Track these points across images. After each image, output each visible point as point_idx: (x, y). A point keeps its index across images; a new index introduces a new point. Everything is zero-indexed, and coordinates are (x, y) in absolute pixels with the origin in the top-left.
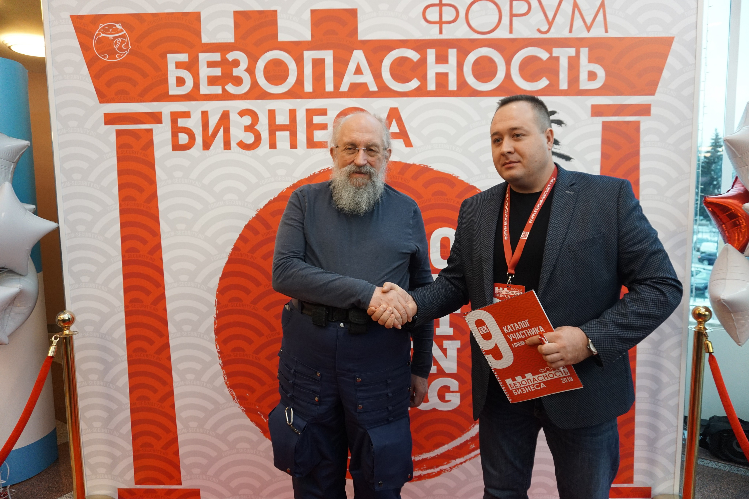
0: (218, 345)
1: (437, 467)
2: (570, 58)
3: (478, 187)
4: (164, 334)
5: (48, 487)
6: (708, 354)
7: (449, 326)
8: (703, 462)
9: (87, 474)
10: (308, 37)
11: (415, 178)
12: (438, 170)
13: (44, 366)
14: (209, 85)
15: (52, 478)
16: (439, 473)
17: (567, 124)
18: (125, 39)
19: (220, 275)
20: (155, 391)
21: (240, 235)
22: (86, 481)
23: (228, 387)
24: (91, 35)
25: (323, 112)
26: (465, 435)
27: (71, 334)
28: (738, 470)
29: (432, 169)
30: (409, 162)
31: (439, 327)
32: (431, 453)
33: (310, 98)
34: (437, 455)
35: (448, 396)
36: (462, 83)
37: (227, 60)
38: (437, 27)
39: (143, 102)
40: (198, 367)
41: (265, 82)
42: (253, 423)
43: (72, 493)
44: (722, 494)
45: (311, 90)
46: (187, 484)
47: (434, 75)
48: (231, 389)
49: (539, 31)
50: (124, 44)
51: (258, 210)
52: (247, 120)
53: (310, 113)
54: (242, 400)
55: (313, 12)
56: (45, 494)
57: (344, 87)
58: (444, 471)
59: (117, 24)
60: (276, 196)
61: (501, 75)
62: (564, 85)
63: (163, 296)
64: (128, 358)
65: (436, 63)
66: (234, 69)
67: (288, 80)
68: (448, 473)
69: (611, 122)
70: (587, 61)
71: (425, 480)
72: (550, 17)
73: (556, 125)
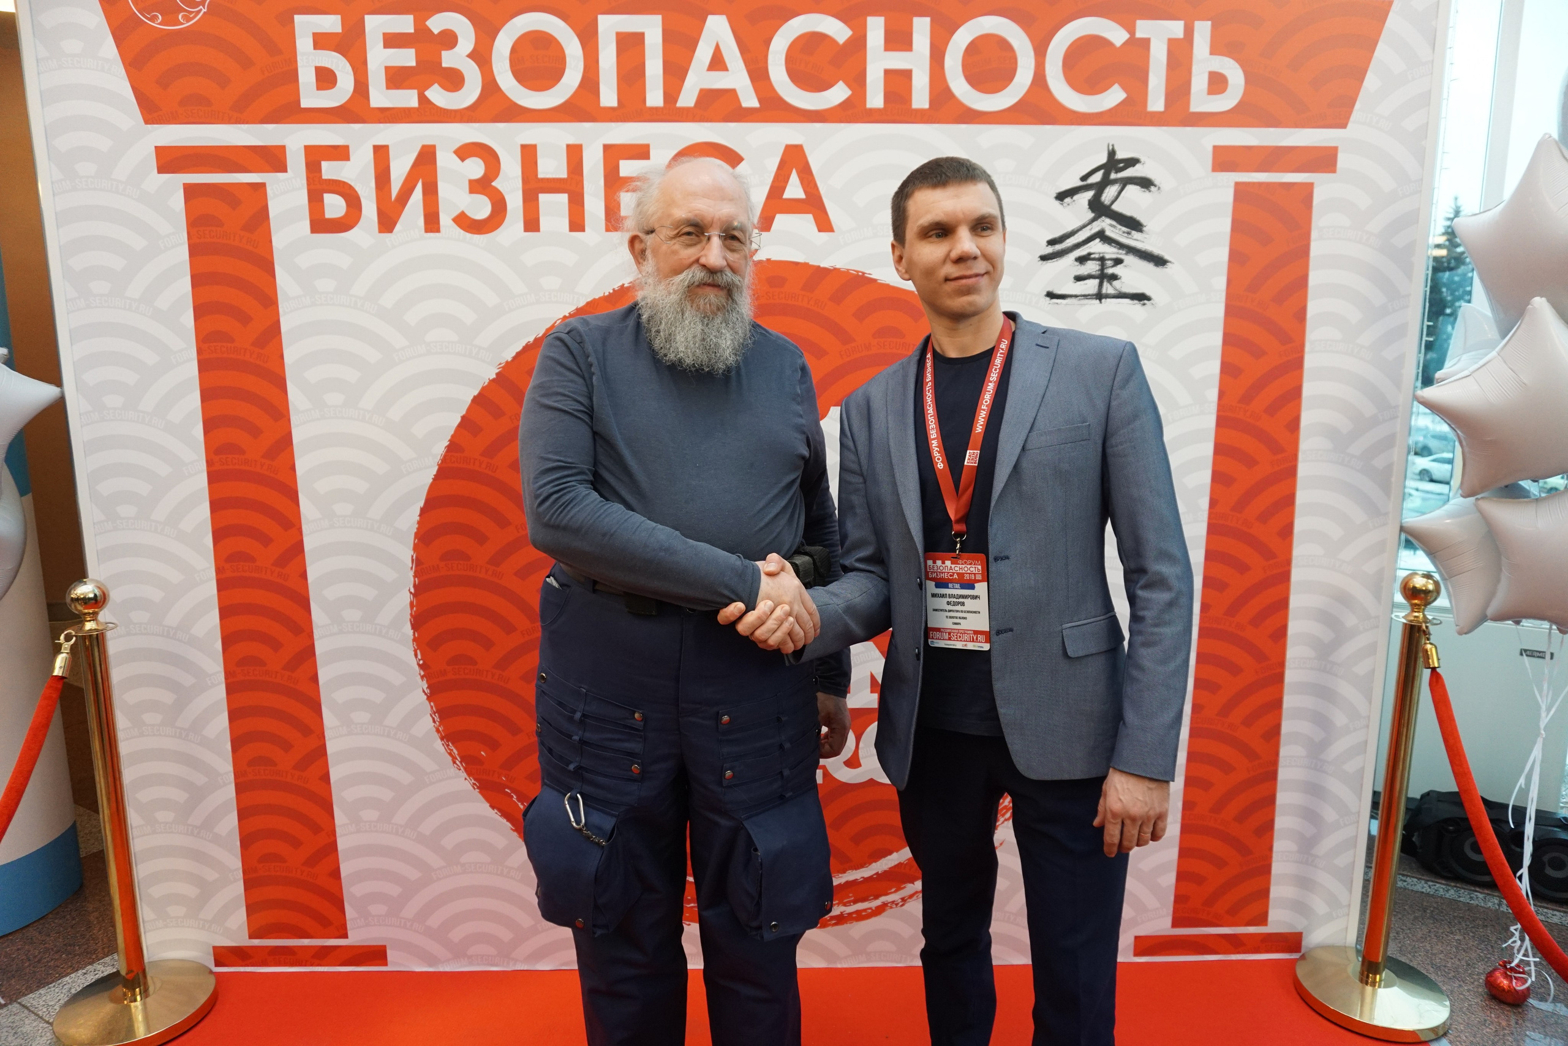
0: (418, 652)
1: (876, 897)
2: (1172, 43)
4: (303, 629)
5: (65, 945)
6: (1429, 671)
8: (1405, 881)
9: (146, 919)
11: (838, 297)
12: (887, 282)
13: (45, 697)
14: (388, 88)
15: (72, 927)
16: (879, 910)
17: (1161, 188)
19: (422, 503)
20: (287, 746)
21: (463, 418)
22: (145, 933)
23: (442, 739)
25: (641, 152)
27: (99, 628)
28: (1471, 898)
29: (875, 281)
30: (825, 264)
32: (864, 869)
33: (611, 121)
34: (877, 874)
36: (941, 93)
37: (430, 31)
39: (243, 123)
40: (377, 696)
41: (513, 82)
42: (496, 811)
43: (115, 956)
44: (1440, 944)
45: (614, 103)
46: (358, 936)
47: (882, 74)
48: (448, 741)
51: (500, 364)
52: (475, 168)
53: (613, 154)
54: (471, 765)
56: (56, 960)
57: (687, 98)
58: (889, 905)
60: (540, 335)
61: (1024, 77)
62: (1156, 103)
63: (297, 549)
64: (226, 678)
65: (887, 49)
66: (444, 53)
67: (563, 80)
68: (899, 908)
69: (1254, 184)
70: (1207, 50)
71: (850, 923)
73: (1138, 187)
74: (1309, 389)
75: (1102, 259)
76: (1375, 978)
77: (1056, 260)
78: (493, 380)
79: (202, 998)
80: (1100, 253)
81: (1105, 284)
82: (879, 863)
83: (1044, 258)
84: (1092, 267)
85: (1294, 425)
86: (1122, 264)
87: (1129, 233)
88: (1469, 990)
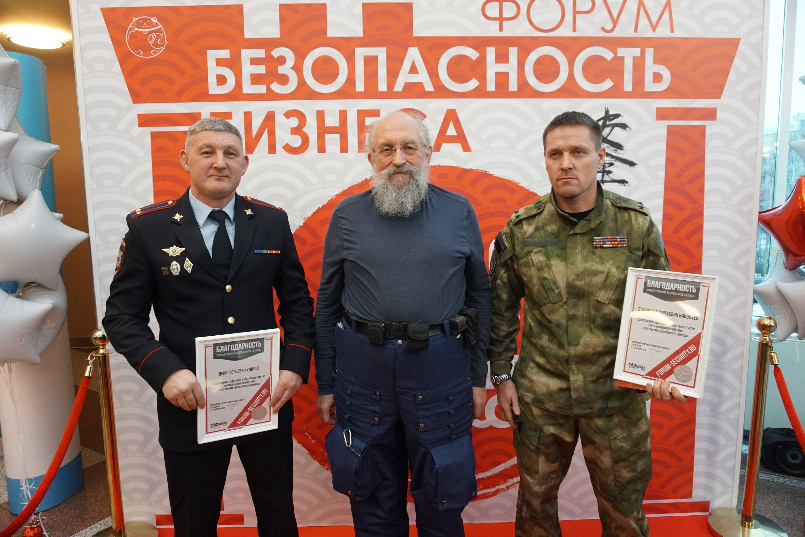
1: (493, 485)
2: (635, 58)
3: (539, 194)
5: (79, 514)
6: (774, 366)
8: (763, 476)
10: (359, 33)
11: (473, 184)
12: (498, 176)
13: (82, 387)
14: (252, 84)
15: (82, 505)
16: (495, 493)
17: (631, 128)
18: (161, 34)
22: (125, 507)
24: (124, 30)
25: (376, 113)
27: (107, 353)
28: (791, 482)
29: (491, 175)
30: (467, 167)
32: (487, 472)
33: (361, 98)
34: (494, 473)
36: (523, 84)
37: (272, 56)
38: (498, 22)
39: (181, 102)
41: (313, 80)
44: (778, 506)
45: (363, 90)
46: (229, 509)
47: (494, 74)
49: (603, 29)
50: (160, 39)
51: (305, 218)
52: (294, 122)
53: (362, 114)
55: (365, 5)
57: (399, 87)
58: (500, 490)
59: (152, 17)
60: (325, 204)
61: (563, 76)
62: (628, 87)
65: (496, 62)
66: (280, 67)
67: (339, 79)
68: (505, 492)
69: (677, 126)
70: (652, 62)
71: (480, 500)
72: (615, 14)
73: (620, 128)
74: (707, 226)
76: (749, 524)
78: (302, 226)
81: (605, 176)
82: (495, 469)
85: (700, 244)
86: (613, 166)
87: (616, 151)
88: (796, 530)
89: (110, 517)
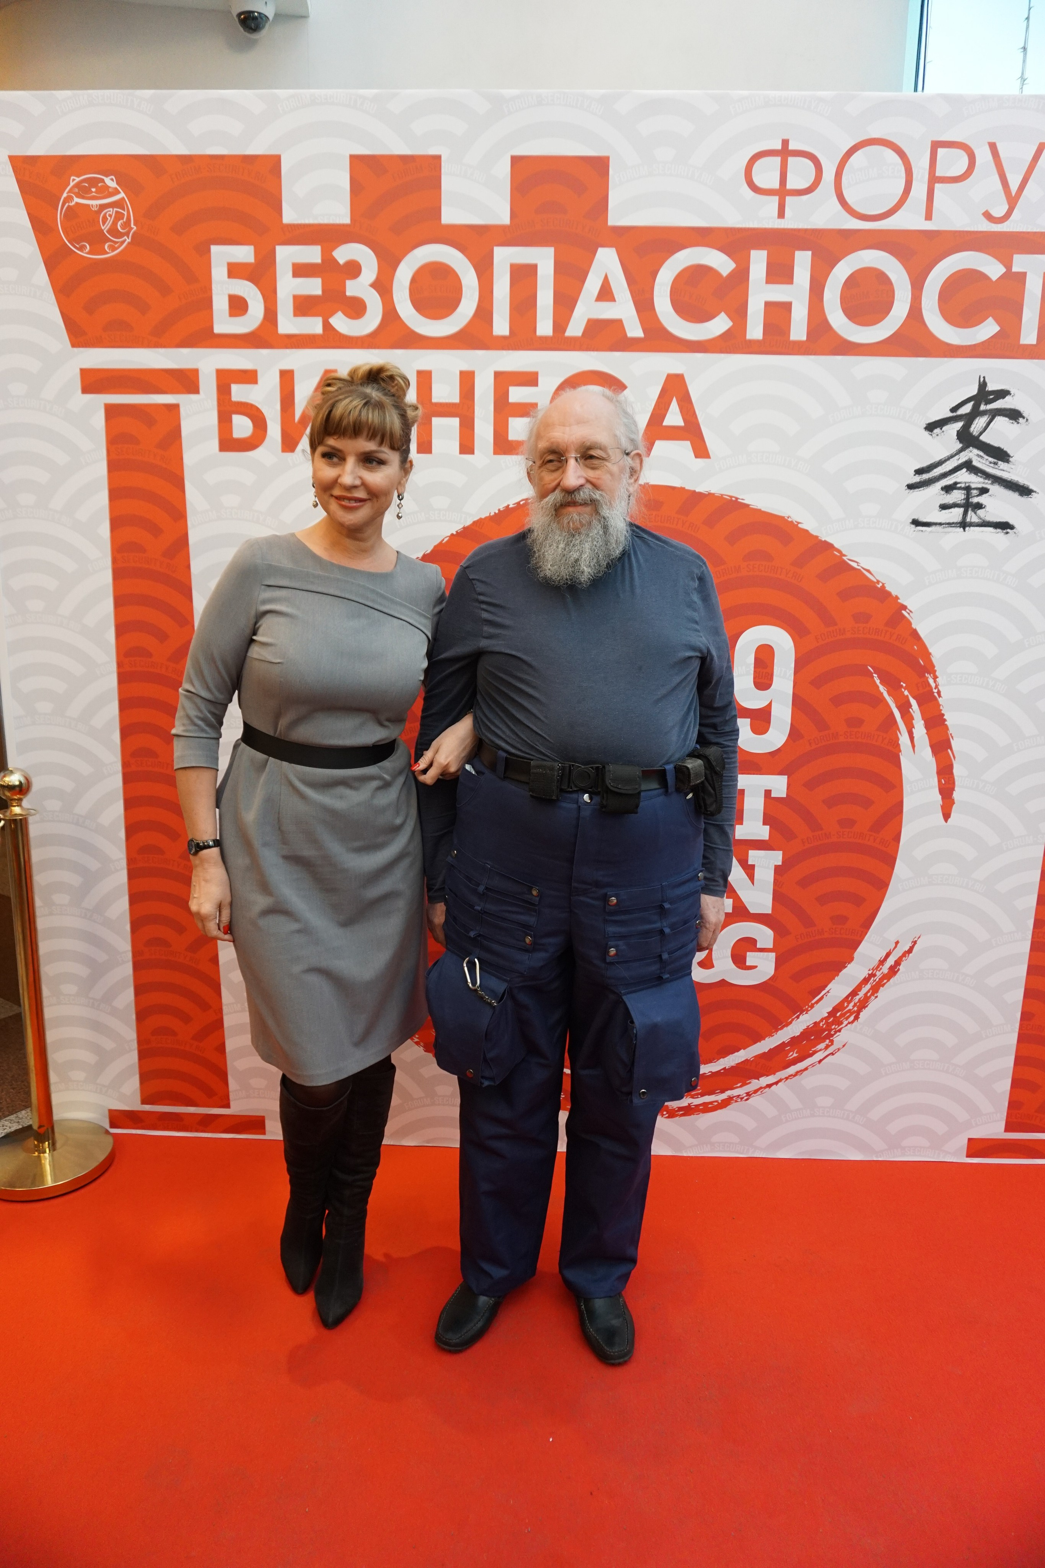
1: (723, 1092)
3: (836, 545)
7: (762, 823)
9: (57, 1079)
10: (503, 217)
11: (710, 522)
12: (759, 508)
14: (295, 315)
17: (1030, 419)
18: (124, 211)
20: (180, 929)
22: (56, 1093)
24: (53, 201)
25: (530, 379)
26: (780, 1032)
27: (23, 813)
29: (748, 506)
30: (701, 488)
31: (742, 824)
32: (712, 1064)
33: (503, 348)
34: (724, 1069)
35: (751, 958)
36: (819, 325)
37: (336, 261)
38: (775, 199)
39: (161, 347)
41: (412, 311)
45: (506, 332)
46: (238, 1106)
47: (763, 306)
49: (988, 216)
50: (122, 221)
53: (504, 380)
55: (516, 161)
57: (575, 329)
58: (734, 1099)
59: (107, 176)
60: (428, 552)
61: (900, 310)
62: (1029, 336)
64: (128, 864)
65: (768, 282)
66: (348, 283)
67: (461, 308)
68: (743, 1102)
71: (697, 1114)
72: (1014, 185)
73: (1007, 419)
75: (968, 489)
77: (922, 488)
79: (101, 1156)
80: (966, 483)
81: (970, 512)
82: (726, 1058)
83: (911, 487)
84: (958, 496)
86: (987, 494)
87: (995, 464)
89: (28, 1110)
